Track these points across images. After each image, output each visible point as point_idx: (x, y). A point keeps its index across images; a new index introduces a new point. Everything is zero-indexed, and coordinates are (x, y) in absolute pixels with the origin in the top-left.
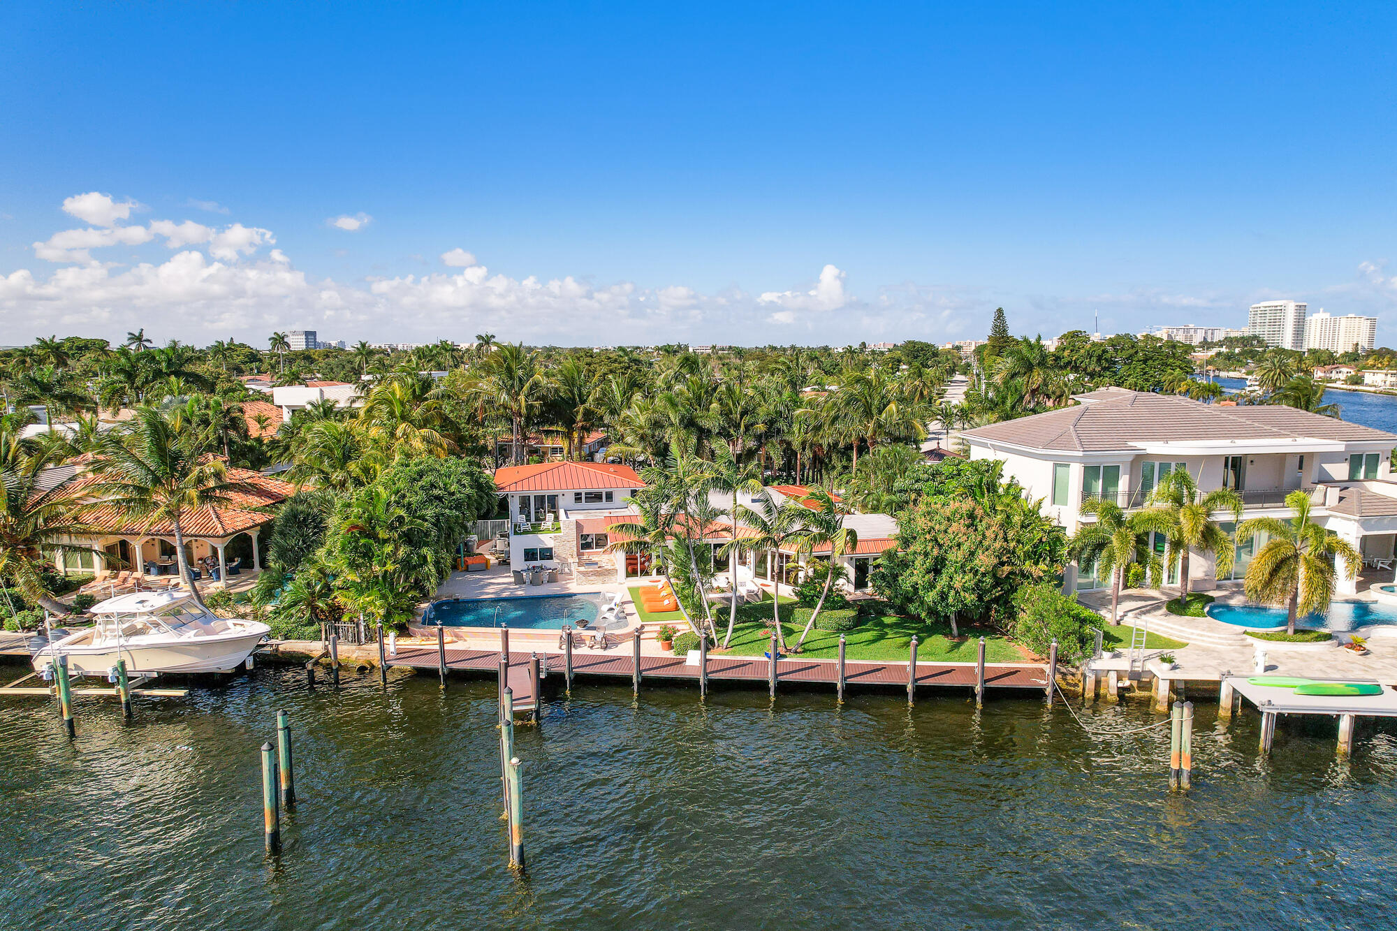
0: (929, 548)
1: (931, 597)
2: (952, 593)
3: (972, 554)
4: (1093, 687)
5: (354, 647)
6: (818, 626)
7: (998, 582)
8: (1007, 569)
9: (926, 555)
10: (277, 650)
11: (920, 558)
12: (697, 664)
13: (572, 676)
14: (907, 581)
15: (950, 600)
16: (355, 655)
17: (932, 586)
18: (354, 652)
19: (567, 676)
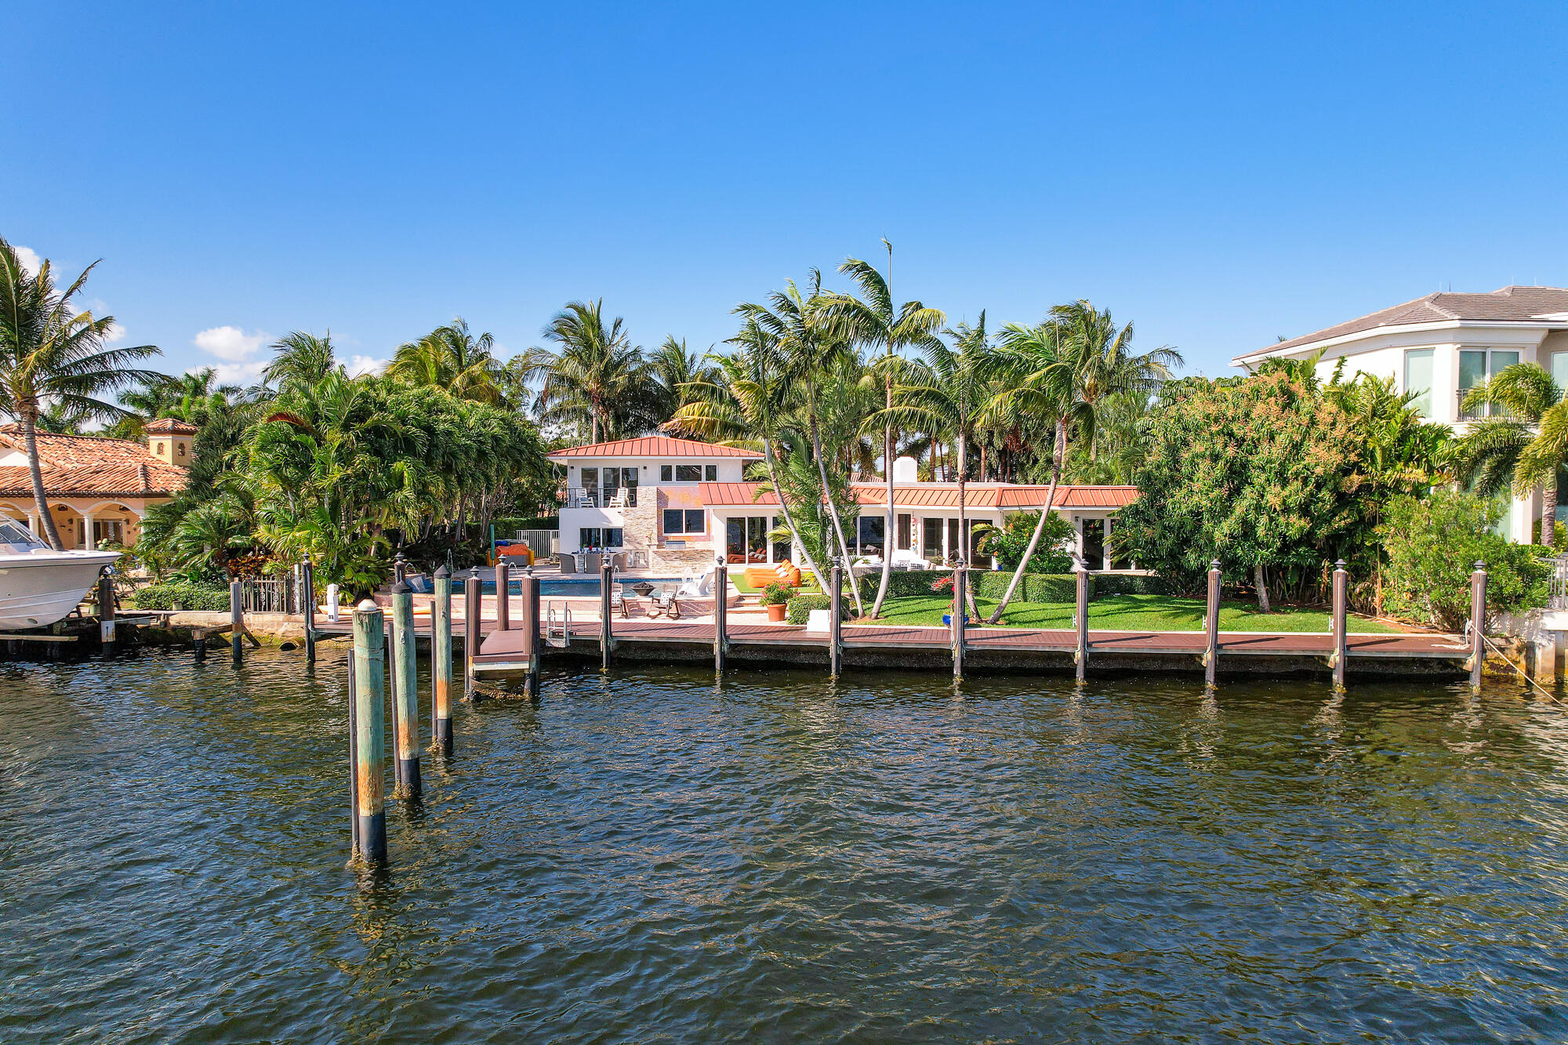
0: (1219, 447)
1: (1222, 531)
2: (1264, 519)
3: (1297, 447)
4: (1551, 664)
5: (281, 617)
6: (1030, 596)
7: (1343, 500)
8: (1356, 479)
9: (1215, 458)
10: (166, 624)
11: (1204, 465)
12: (827, 629)
13: (612, 645)
14: (1180, 502)
15: (1260, 532)
16: (282, 630)
17: (1226, 511)
18: (280, 624)
19: (602, 645)
